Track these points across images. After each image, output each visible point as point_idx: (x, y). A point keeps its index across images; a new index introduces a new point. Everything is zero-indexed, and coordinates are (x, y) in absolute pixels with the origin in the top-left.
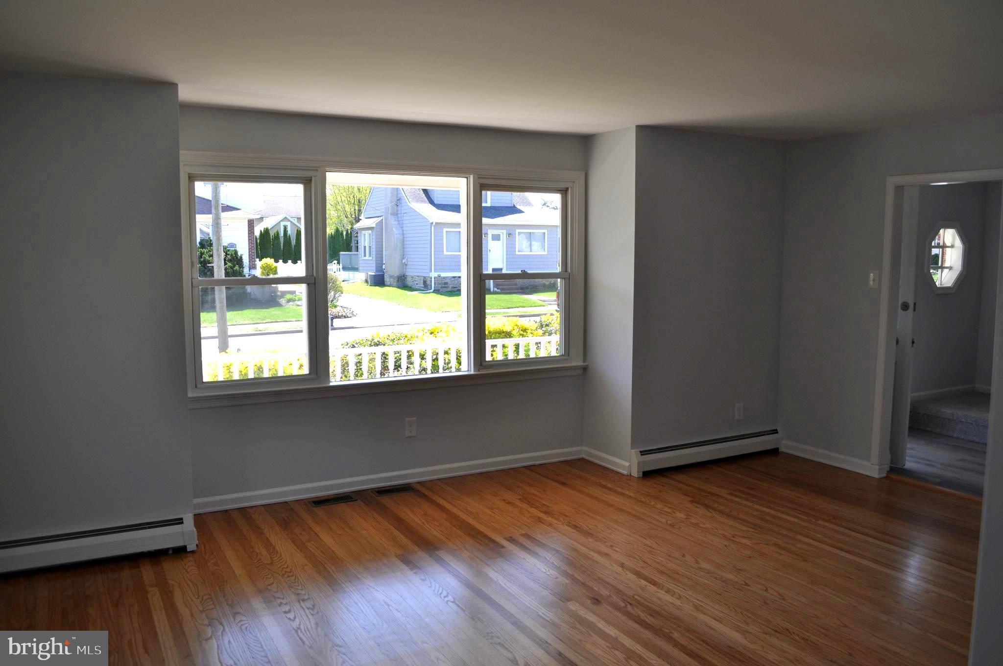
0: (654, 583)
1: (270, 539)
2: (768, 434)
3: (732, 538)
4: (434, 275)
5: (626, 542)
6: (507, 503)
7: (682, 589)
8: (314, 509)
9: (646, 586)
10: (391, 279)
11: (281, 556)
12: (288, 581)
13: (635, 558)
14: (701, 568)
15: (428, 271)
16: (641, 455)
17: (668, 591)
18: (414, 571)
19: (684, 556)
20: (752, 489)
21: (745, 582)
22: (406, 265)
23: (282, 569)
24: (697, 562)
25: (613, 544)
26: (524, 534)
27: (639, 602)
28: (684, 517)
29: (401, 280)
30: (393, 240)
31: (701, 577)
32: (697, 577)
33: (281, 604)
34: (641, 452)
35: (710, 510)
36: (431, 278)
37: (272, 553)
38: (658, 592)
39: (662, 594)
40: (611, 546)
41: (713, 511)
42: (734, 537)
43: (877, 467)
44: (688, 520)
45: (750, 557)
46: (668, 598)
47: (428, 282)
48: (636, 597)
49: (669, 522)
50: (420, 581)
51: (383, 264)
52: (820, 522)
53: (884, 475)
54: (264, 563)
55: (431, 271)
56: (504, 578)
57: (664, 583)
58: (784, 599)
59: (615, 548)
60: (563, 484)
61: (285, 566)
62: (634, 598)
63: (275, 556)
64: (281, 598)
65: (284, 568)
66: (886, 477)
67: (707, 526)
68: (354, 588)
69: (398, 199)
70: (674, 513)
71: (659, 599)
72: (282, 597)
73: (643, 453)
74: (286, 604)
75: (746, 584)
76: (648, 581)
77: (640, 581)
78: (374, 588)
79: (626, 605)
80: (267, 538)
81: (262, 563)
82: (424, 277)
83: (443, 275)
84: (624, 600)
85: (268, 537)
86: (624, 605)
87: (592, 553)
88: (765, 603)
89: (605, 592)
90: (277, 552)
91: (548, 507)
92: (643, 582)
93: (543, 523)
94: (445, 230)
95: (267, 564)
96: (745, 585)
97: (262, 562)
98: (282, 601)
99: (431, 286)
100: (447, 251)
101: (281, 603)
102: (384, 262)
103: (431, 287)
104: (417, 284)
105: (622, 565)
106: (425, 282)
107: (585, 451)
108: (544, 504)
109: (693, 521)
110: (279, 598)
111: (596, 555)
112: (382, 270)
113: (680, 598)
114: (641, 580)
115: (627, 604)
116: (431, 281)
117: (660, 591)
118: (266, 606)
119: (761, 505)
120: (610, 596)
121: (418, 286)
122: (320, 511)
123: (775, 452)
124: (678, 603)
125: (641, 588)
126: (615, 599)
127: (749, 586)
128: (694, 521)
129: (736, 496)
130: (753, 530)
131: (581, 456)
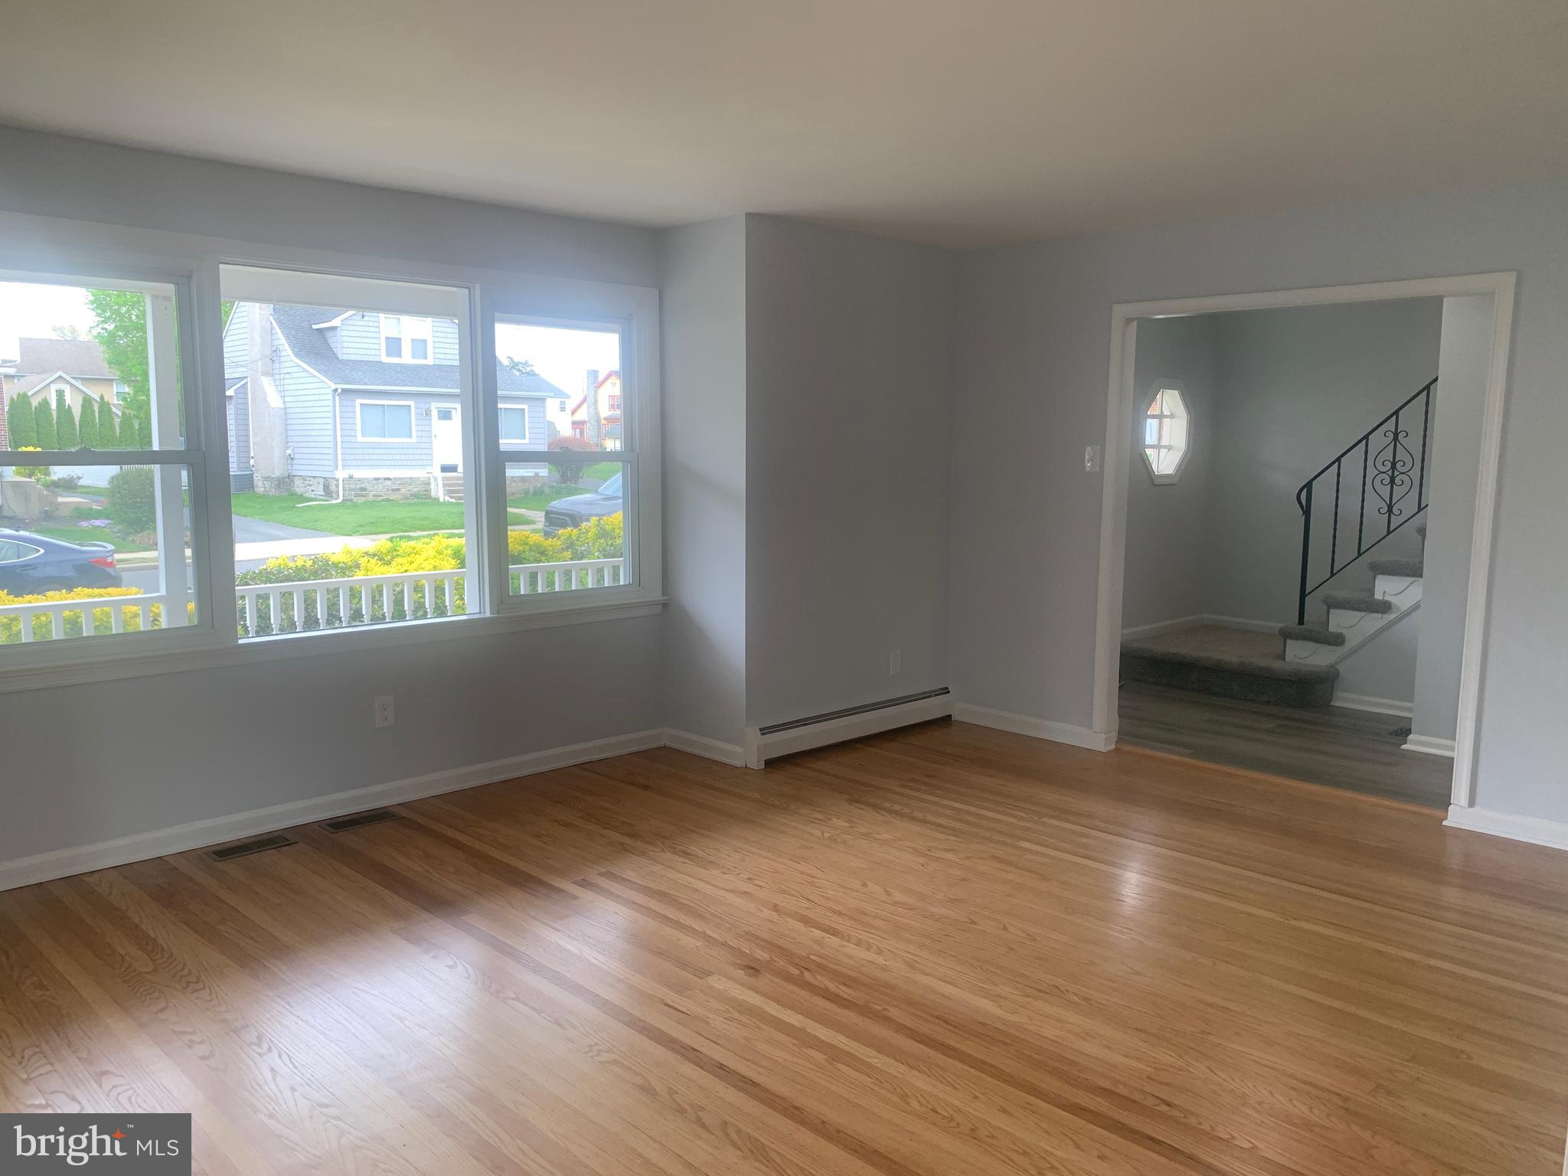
0: (835, 933)
1: (144, 927)
2: (936, 695)
3: (929, 853)
4: (341, 474)
5: (771, 870)
6: (563, 825)
7: (879, 938)
8: (220, 865)
9: (823, 938)
10: (265, 482)
11: (172, 955)
12: (197, 998)
13: (793, 895)
14: (896, 903)
15: (332, 468)
16: (762, 734)
17: (859, 943)
18: (432, 955)
19: (865, 885)
20: (930, 776)
21: (970, 919)
22: (292, 459)
23: (180, 978)
24: (888, 894)
25: (751, 876)
26: (604, 873)
27: (819, 966)
28: (846, 825)
29: (283, 483)
30: (267, 418)
31: (901, 917)
32: (895, 917)
33: (191, 1045)
34: (761, 730)
35: (882, 812)
36: (338, 480)
37: (152, 952)
38: (844, 946)
39: (850, 948)
40: (750, 879)
41: (885, 814)
42: (929, 850)
43: (1104, 736)
44: (854, 829)
45: (964, 880)
46: (863, 954)
47: (333, 488)
48: (812, 957)
49: (826, 835)
50: (448, 969)
51: (249, 458)
52: (1046, 819)
53: (1113, 747)
54: (140, 973)
55: (336, 467)
56: (591, 948)
57: (850, 931)
58: (1035, 940)
59: (756, 882)
60: (646, 787)
61: (185, 972)
62: (809, 958)
63: (159, 956)
64: (190, 1033)
65: (182, 976)
66: (1117, 750)
67: (885, 836)
68: (328, 995)
69: (274, 348)
70: (829, 819)
71: (851, 957)
72: (191, 1030)
73: (764, 731)
74: (201, 1042)
75: (973, 922)
76: (823, 930)
77: (811, 932)
78: (367, 992)
79: (802, 973)
80: (137, 926)
81: (137, 972)
82: (325, 478)
83: (358, 474)
84: (796, 965)
85: (138, 923)
86: (797, 972)
87: (722, 893)
88: (1011, 948)
89: (761, 955)
90: (163, 949)
91: (631, 825)
92: (818, 933)
93: (631, 853)
94: (359, 401)
95: (147, 973)
96: (971, 923)
97: (135, 970)
98: (193, 1037)
99: (338, 492)
100: (363, 435)
101: (191, 1041)
102: (252, 455)
103: (338, 496)
104: (312, 491)
105: (776, 908)
106: (326, 487)
107: (665, 735)
108: (624, 822)
109: (861, 831)
110: (184, 1033)
111: (730, 896)
112: (249, 468)
113: (880, 952)
114: (813, 930)
115: (802, 969)
116: (337, 486)
117: (845, 944)
118: (162, 1050)
119: (952, 800)
120: (772, 960)
121: (315, 495)
122: (228, 866)
123: (946, 720)
124: (880, 960)
125: (816, 942)
126: (781, 963)
127: (976, 923)
128: (863, 830)
129: (911, 788)
130: (955, 838)
131: (661, 744)
